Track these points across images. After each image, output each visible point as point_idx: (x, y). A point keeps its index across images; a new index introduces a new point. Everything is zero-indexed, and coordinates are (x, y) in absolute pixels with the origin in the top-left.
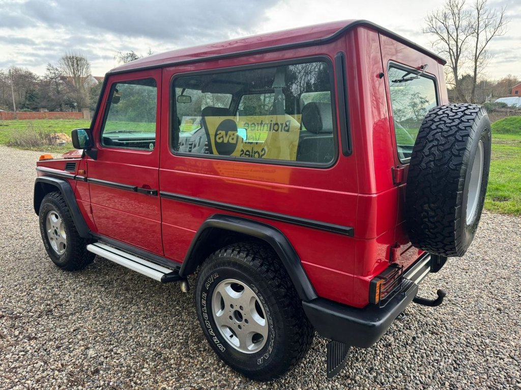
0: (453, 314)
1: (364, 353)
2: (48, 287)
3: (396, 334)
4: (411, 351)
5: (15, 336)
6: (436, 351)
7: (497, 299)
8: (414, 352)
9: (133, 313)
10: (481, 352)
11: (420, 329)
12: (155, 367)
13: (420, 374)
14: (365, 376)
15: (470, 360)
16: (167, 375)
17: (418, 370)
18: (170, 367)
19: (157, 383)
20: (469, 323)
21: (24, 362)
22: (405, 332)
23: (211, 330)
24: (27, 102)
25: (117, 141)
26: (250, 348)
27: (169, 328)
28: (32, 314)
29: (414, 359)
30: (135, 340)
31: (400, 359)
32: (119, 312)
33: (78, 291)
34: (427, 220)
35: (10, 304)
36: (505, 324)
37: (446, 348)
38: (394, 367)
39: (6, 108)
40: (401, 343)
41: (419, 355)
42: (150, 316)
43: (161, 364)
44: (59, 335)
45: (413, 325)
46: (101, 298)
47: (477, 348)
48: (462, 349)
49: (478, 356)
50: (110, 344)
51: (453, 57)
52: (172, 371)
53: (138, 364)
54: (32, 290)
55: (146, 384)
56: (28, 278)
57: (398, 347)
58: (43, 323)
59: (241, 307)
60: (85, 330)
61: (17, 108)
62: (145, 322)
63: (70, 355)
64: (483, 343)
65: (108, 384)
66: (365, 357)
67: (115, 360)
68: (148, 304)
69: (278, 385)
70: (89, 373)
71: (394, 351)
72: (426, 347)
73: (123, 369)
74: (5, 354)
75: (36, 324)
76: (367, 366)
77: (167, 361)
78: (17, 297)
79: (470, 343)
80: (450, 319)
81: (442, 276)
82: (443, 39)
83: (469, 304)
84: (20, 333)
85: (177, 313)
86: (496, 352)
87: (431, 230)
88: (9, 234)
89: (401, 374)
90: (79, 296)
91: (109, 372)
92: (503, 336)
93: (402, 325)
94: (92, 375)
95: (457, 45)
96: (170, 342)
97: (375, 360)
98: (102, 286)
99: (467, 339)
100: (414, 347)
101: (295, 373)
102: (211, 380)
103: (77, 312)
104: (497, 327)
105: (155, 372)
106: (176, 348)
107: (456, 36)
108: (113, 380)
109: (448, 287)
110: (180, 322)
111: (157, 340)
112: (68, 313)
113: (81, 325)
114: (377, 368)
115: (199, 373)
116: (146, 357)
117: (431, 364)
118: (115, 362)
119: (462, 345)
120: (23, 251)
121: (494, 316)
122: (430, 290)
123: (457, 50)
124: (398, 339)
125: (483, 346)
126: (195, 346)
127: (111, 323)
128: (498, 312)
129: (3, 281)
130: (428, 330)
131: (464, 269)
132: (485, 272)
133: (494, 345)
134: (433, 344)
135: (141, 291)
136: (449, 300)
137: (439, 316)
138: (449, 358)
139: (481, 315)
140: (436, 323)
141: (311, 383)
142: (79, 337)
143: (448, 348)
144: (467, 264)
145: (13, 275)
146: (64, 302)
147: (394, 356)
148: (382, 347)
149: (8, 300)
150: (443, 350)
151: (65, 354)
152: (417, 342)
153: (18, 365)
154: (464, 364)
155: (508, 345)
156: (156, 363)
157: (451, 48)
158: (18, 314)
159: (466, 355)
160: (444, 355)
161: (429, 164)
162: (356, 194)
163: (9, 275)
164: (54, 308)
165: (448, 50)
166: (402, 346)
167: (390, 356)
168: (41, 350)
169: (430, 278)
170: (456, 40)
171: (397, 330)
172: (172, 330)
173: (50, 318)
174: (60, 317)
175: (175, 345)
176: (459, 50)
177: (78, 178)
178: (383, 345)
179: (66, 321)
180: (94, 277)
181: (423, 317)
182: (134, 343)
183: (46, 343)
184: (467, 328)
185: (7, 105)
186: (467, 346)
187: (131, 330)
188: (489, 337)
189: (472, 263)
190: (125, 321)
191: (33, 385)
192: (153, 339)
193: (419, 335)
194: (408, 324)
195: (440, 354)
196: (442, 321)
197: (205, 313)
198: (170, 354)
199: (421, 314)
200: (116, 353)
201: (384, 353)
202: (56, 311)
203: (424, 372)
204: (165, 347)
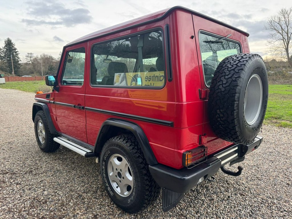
0: (258, 185)
1: (196, 203)
2: (34, 160)
3: (218, 194)
4: (225, 204)
5: (11, 183)
6: (240, 205)
7: (288, 178)
8: (227, 204)
9: (73, 175)
10: (269, 207)
11: (234, 192)
12: (76, 202)
13: (227, 216)
14: (193, 215)
15: (261, 211)
16: (81, 207)
17: (227, 214)
18: (84, 203)
19: (75, 210)
20: (266, 190)
21: (11, 195)
22: (224, 193)
23: (107, 183)
24: (49, 72)
25: (70, 82)
26: (125, 194)
27: (90, 183)
28: (22, 172)
29: (226, 208)
30: (70, 188)
31: (217, 208)
32: (66, 173)
33: (48, 162)
34: (219, 119)
35: (13, 167)
36: (290, 193)
37: (248, 203)
38: (212, 212)
39: (39, 75)
40: (220, 199)
41: (229, 206)
42: (82, 177)
43: (80, 201)
44: (32, 183)
45: (230, 190)
46: (59, 166)
47: (267, 205)
48: (257, 205)
49: (267, 209)
50: (56, 189)
51: (285, 42)
52: (85, 205)
53: (68, 200)
54: (26, 161)
55: (69, 210)
56: (26, 155)
57: (218, 201)
58: (26, 177)
59: (121, 170)
60: (46, 181)
61: (43, 75)
62: (78, 179)
63: (34, 193)
64: (272, 202)
65: (49, 209)
66: (196, 205)
67: (56, 197)
68: (82, 171)
69: (140, 216)
70: (42, 203)
71: (214, 203)
72: (235, 202)
73: (59, 202)
74: (3, 191)
75: (23, 177)
76: (196, 210)
77: (83, 200)
78: (17, 164)
79: (263, 202)
80: (255, 188)
81: (256, 164)
82: (279, 32)
83: (269, 180)
84: (13, 181)
85: (96, 176)
86: (279, 208)
87: (223, 126)
88: (23, 134)
89: (215, 216)
90: (48, 165)
91: (52, 203)
92: (286, 199)
93: (224, 189)
94: (42, 204)
95: (288, 36)
96: (88, 190)
97: (201, 207)
98: (61, 161)
99: (262, 199)
100: (227, 202)
101: (153, 211)
102: (104, 211)
103: (45, 173)
104: (284, 194)
105: (75, 204)
106: (90, 193)
107: (287, 30)
108: (53, 207)
109: (258, 170)
110: (97, 181)
111: (81, 188)
112: (40, 173)
113: (44, 179)
114: (202, 212)
115: (99, 207)
116: (73, 197)
117: (235, 212)
118: (56, 198)
119: (258, 202)
120: (27, 142)
121: (283, 188)
122: (246, 171)
123: (288, 38)
124: (219, 197)
125: (272, 204)
126: (101, 193)
127: (60, 179)
128: (287, 186)
129: (13, 156)
130: (239, 193)
131: (271, 161)
132: (285, 163)
133: (279, 204)
134: (240, 201)
135: (80, 164)
136: (257, 177)
137: (249, 185)
138: (248, 209)
139: (275, 186)
140: (245, 189)
141: (160, 217)
142: (42, 185)
143: (249, 203)
144: (274, 158)
145: (19, 154)
146: (40, 167)
147: (214, 206)
148: (208, 200)
149: (12, 165)
150: (245, 205)
151: (32, 193)
152: (230, 199)
153: (8, 196)
154: (257, 213)
155: (288, 204)
156: (77, 200)
157: (284, 37)
158: (15, 172)
159: (259, 208)
160: (245, 207)
161: (219, 86)
162: (174, 103)
163: (17, 153)
164: (34, 170)
165: (282, 39)
166: (220, 200)
167: (211, 206)
168: (21, 190)
169: (248, 165)
170: (287, 33)
171: (219, 191)
172: (91, 184)
173: (30, 175)
174: (35, 174)
175: (90, 192)
176: (289, 39)
177: (51, 102)
178: (209, 200)
179: (37, 177)
180: (58, 156)
181: (238, 186)
182: (69, 189)
183: (24, 186)
184: (264, 193)
185: (39, 73)
186: (262, 203)
187: (69, 183)
188: (277, 199)
189: (278, 157)
190: (67, 178)
191: (12, 206)
192: (79, 188)
193: (233, 195)
194: (227, 189)
195: (243, 207)
196: (249, 189)
197: (104, 173)
198: (86, 196)
199: (237, 184)
200: (58, 194)
201: (208, 203)
202: (34, 171)
203: (230, 215)
204: (84, 193)
